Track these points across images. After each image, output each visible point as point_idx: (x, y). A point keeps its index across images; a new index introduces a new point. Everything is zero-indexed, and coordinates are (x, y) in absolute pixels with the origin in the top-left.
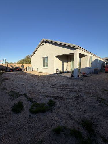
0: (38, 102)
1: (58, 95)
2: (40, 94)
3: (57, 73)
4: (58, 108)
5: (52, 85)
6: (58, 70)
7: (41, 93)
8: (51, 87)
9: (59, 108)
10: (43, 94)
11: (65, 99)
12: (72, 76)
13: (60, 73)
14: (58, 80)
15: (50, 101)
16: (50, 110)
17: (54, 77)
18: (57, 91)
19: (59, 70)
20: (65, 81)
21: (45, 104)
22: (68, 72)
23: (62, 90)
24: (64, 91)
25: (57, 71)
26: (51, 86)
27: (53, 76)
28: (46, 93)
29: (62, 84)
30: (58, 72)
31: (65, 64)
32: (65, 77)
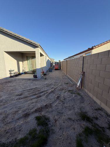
0: (20, 136)
1: (39, 105)
2: (9, 120)
3: (11, 77)
4: (54, 121)
5: (17, 95)
6: (12, 72)
7: (10, 116)
8: (19, 99)
9: (56, 121)
10: (16, 117)
11: (50, 106)
12: (35, 77)
13: (16, 76)
14: (21, 86)
15: (38, 119)
16: (49, 132)
17: (9, 82)
18: (34, 101)
19: (14, 71)
20: (31, 85)
21: (35, 130)
22: (25, 73)
23: (38, 97)
24: (40, 96)
25: (10, 74)
26: (18, 97)
27: (6, 82)
28: (20, 112)
29: (31, 89)
30: (12, 75)
31: (21, 63)
32: (26, 79)
